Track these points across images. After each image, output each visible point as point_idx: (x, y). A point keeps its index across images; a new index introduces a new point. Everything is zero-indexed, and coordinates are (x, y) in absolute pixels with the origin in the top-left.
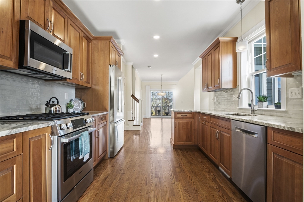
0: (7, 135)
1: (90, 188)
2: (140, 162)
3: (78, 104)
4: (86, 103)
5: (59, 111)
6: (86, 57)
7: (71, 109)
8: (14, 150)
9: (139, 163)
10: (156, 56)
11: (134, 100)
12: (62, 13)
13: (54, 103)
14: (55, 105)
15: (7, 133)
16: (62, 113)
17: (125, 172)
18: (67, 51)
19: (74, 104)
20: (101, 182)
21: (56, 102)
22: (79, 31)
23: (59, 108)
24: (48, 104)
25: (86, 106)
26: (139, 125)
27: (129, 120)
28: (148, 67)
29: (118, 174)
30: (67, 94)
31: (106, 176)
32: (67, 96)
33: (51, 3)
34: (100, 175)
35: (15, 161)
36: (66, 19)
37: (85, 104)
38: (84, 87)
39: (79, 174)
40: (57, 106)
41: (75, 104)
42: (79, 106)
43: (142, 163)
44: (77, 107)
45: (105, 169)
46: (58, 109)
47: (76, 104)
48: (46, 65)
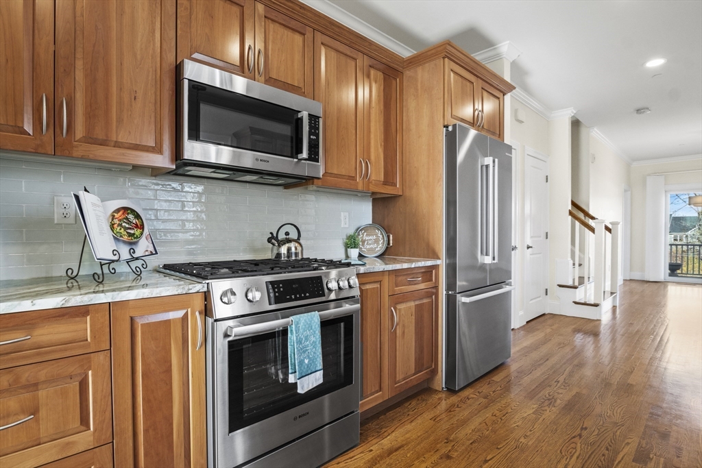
0: (59, 307)
1: (338, 464)
2: (526, 437)
3: (375, 237)
4: (391, 236)
5: (296, 254)
6: (382, 119)
7: (352, 249)
8: (87, 340)
9: (522, 440)
10: (655, 63)
11: (577, 224)
12: (293, 24)
13: (287, 237)
14: (289, 241)
15: (58, 304)
16: (302, 259)
17: (455, 455)
18: (300, 112)
19: (365, 238)
20: (372, 458)
21: (293, 235)
22: (355, 56)
23: (296, 249)
24: (272, 239)
25: (391, 242)
26: (597, 302)
27: (560, 286)
28: (638, 111)
29: (432, 453)
30: (347, 214)
31: (399, 445)
32: (347, 220)
33: (260, 8)
34: (386, 434)
35: (90, 362)
36: (309, 35)
37: (388, 237)
38: (384, 196)
39: (295, 419)
40: (292, 245)
41: (367, 238)
42: (376, 241)
43: (530, 443)
44: (372, 246)
45: (409, 421)
46: (293, 250)
47: (370, 238)
48: (234, 151)
